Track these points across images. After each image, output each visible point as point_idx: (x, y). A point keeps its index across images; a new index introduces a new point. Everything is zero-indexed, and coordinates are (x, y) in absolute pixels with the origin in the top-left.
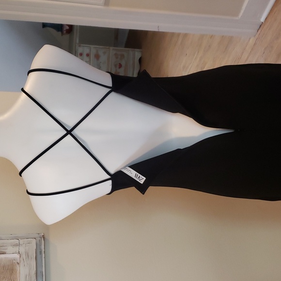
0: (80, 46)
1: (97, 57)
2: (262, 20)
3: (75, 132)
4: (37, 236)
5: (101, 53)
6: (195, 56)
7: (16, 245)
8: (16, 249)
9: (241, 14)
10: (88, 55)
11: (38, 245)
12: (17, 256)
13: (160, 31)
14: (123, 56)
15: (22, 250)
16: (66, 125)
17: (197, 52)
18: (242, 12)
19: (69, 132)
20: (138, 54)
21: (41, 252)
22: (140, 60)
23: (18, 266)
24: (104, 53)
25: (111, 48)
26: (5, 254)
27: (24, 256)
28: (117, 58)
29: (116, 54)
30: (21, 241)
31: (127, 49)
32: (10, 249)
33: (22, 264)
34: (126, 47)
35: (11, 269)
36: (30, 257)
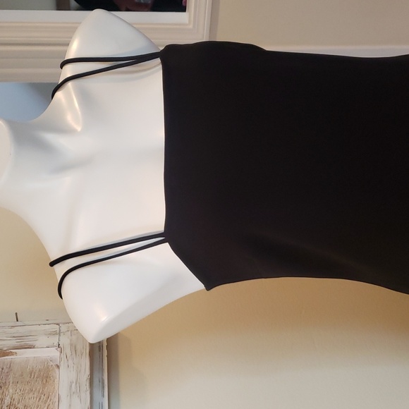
7: (54, 333)
8: (55, 340)
12: (54, 353)
15: (65, 341)
21: (101, 348)
23: (57, 370)
26: (34, 347)
27: (68, 351)
32: (42, 340)
33: (63, 366)
35: (44, 375)
36: (78, 352)
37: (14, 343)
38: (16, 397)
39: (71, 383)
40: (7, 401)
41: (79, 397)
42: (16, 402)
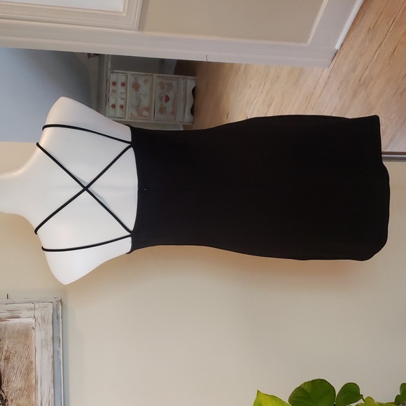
0: (112, 72)
1: (136, 86)
2: (337, 47)
3: (91, 188)
4: (54, 300)
5: (141, 82)
6: (262, 87)
7: (31, 309)
8: (32, 313)
9: (310, 40)
10: (123, 84)
11: (55, 310)
12: (32, 321)
13: (209, 61)
14: (170, 86)
15: (38, 314)
16: (83, 181)
17: (263, 84)
18: (311, 36)
19: (86, 188)
20: (191, 83)
21: (58, 317)
22: (194, 91)
23: (33, 331)
24: (146, 81)
25: (155, 75)
26: (20, 317)
27: (40, 320)
28: (162, 88)
29: (161, 84)
30: (37, 306)
31: (176, 76)
32: (25, 313)
33: (37, 329)
34: (175, 73)
35: (26, 334)
36: (46, 321)
37: (7, 314)
38: (10, 346)
39: (42, 340)
40: (5, 348)
41: (47, 348)
42: (10, 349)
